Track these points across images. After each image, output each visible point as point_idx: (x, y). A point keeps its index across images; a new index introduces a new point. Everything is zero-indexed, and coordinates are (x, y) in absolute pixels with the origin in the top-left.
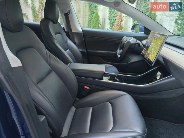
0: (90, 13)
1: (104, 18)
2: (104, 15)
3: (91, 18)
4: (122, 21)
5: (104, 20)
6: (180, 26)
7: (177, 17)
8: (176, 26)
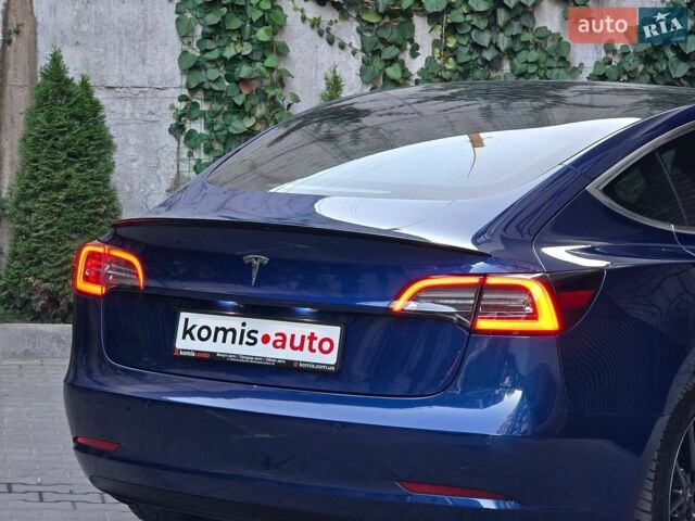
6: (208, 151)
7: (182, 98)
8: (185, 151)
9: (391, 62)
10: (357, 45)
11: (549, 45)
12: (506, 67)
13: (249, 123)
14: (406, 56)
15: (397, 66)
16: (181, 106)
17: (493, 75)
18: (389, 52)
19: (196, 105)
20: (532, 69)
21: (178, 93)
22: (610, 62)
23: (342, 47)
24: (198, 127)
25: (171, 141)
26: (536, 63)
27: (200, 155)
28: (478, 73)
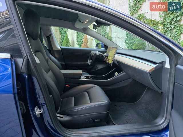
0: (61, 37)
1: (73, 40)
2: (73, 38)
3: (62, 41)
4: (88, 42)
5: (73, 42)
6: (129, 44)
7: (126, 38)
8: (126, 44)
12: (174, 31)
13: (133, 41)
16: (126, 39)
20: (178, 30)
21: (125, 38)
24: (128, 42)
27: (128, 45)
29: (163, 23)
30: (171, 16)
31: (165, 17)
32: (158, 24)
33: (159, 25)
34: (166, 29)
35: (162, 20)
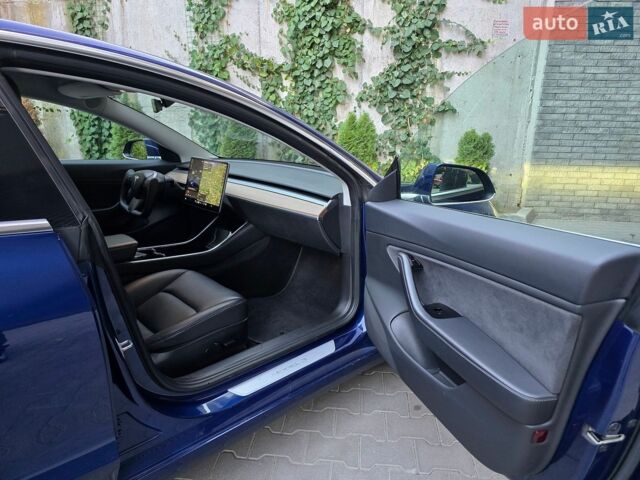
9: (271, 93)
10: (260, 87)
11: (339, 84)
12: (321, 95)
14: (279, 91)
15: (274, 95)
17: (315, 98)
18: (271, 89)
19: (196, 114)
20: (329, 95)
22: (365, 92)
23: (253, 87)
24: (199, 122)
25: (189, 128)
26: (331, 92)
28: (308, 98)
29: (293, 70)
30: (310, 53)
31: (296, 55)
32: (279, 74)
33: (284, 76)
34: (301, 90)
35: (290, 63)
